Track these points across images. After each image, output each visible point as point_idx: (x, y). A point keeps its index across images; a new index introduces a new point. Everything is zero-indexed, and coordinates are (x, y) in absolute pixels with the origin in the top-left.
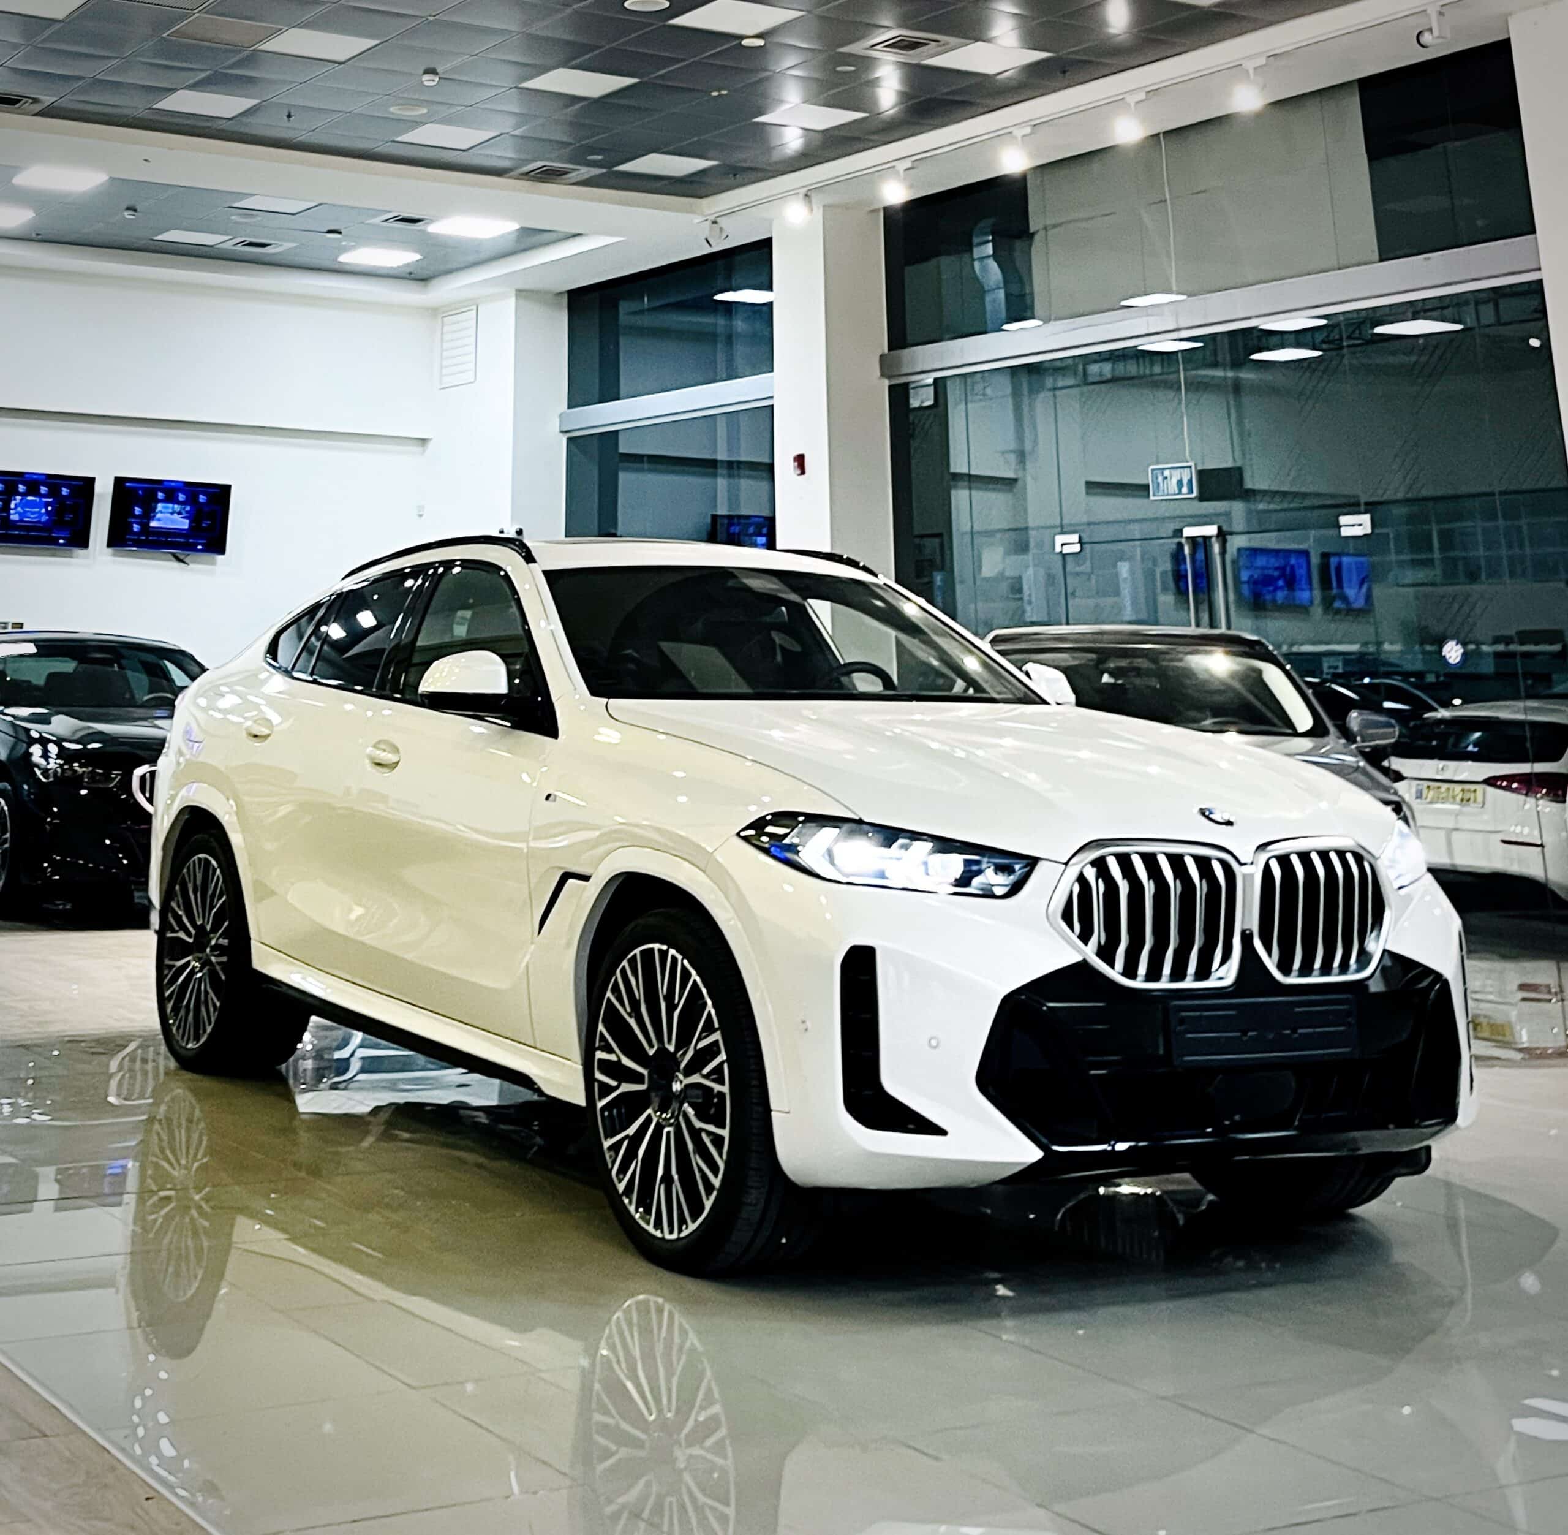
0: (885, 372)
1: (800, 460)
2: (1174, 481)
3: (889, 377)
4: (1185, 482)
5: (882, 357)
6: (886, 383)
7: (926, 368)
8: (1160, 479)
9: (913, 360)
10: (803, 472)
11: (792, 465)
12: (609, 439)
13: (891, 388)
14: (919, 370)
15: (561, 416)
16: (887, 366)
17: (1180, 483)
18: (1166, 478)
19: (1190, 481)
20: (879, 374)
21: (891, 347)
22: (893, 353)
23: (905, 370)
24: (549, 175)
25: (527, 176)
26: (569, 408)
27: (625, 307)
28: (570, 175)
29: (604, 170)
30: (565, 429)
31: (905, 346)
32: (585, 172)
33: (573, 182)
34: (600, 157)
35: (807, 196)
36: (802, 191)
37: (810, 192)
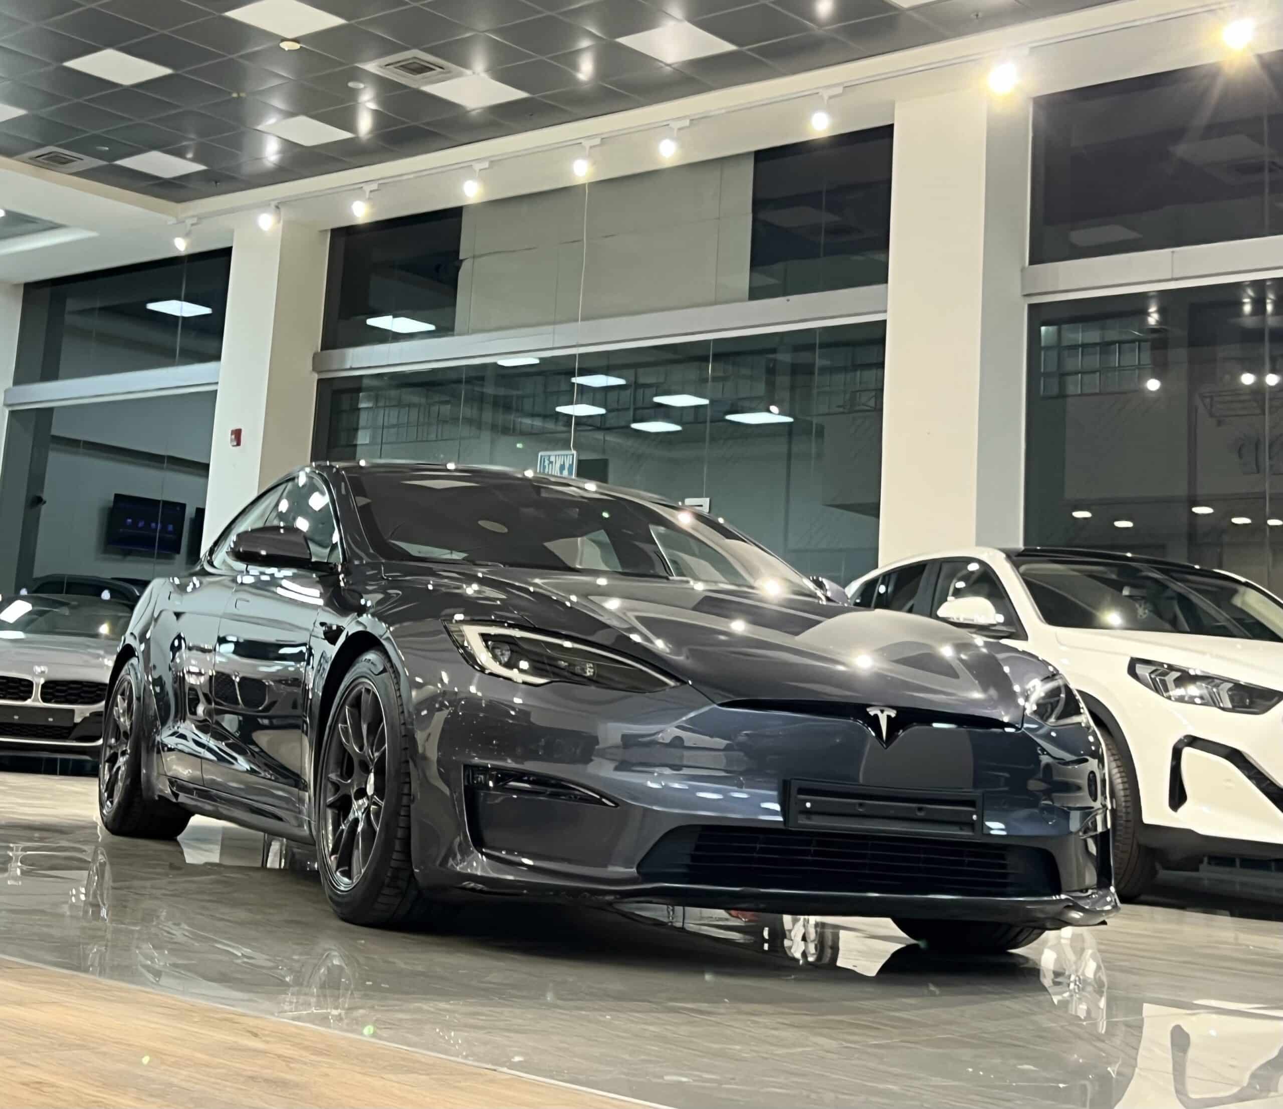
0: (315, 369)
1: (237, 435)
2: (558, 465)
3: (319, 372)
4: (567, 466)
5: (315, 355)
6: (316, 377)
7: (354, 366)
8: (547, 462)
9: (343, 359)
10: (238, 444)
11: (229, 437)
12: (44, 416)
13: (320, 381)
14: (348, 367)
15: (6, 391)
16: (317, 364)
17: (562, 467)
18: (551, 463)
19: (571, 466)
20: (311, 368)
21: (322, 350)
22: (324, 352)
23: (335, 367)
24: (55, 162)
25: (36, 160)
26: (14, 385)
27: (71, 304)
28: (75, 164)
29: (104, 163)
30: (9, 402)
31: (334, 347)
32: (88, 163)
33: (74, 170)
34: (107, 149)
35: (277, 207)
36: (273, 204)
37: (280, 206)
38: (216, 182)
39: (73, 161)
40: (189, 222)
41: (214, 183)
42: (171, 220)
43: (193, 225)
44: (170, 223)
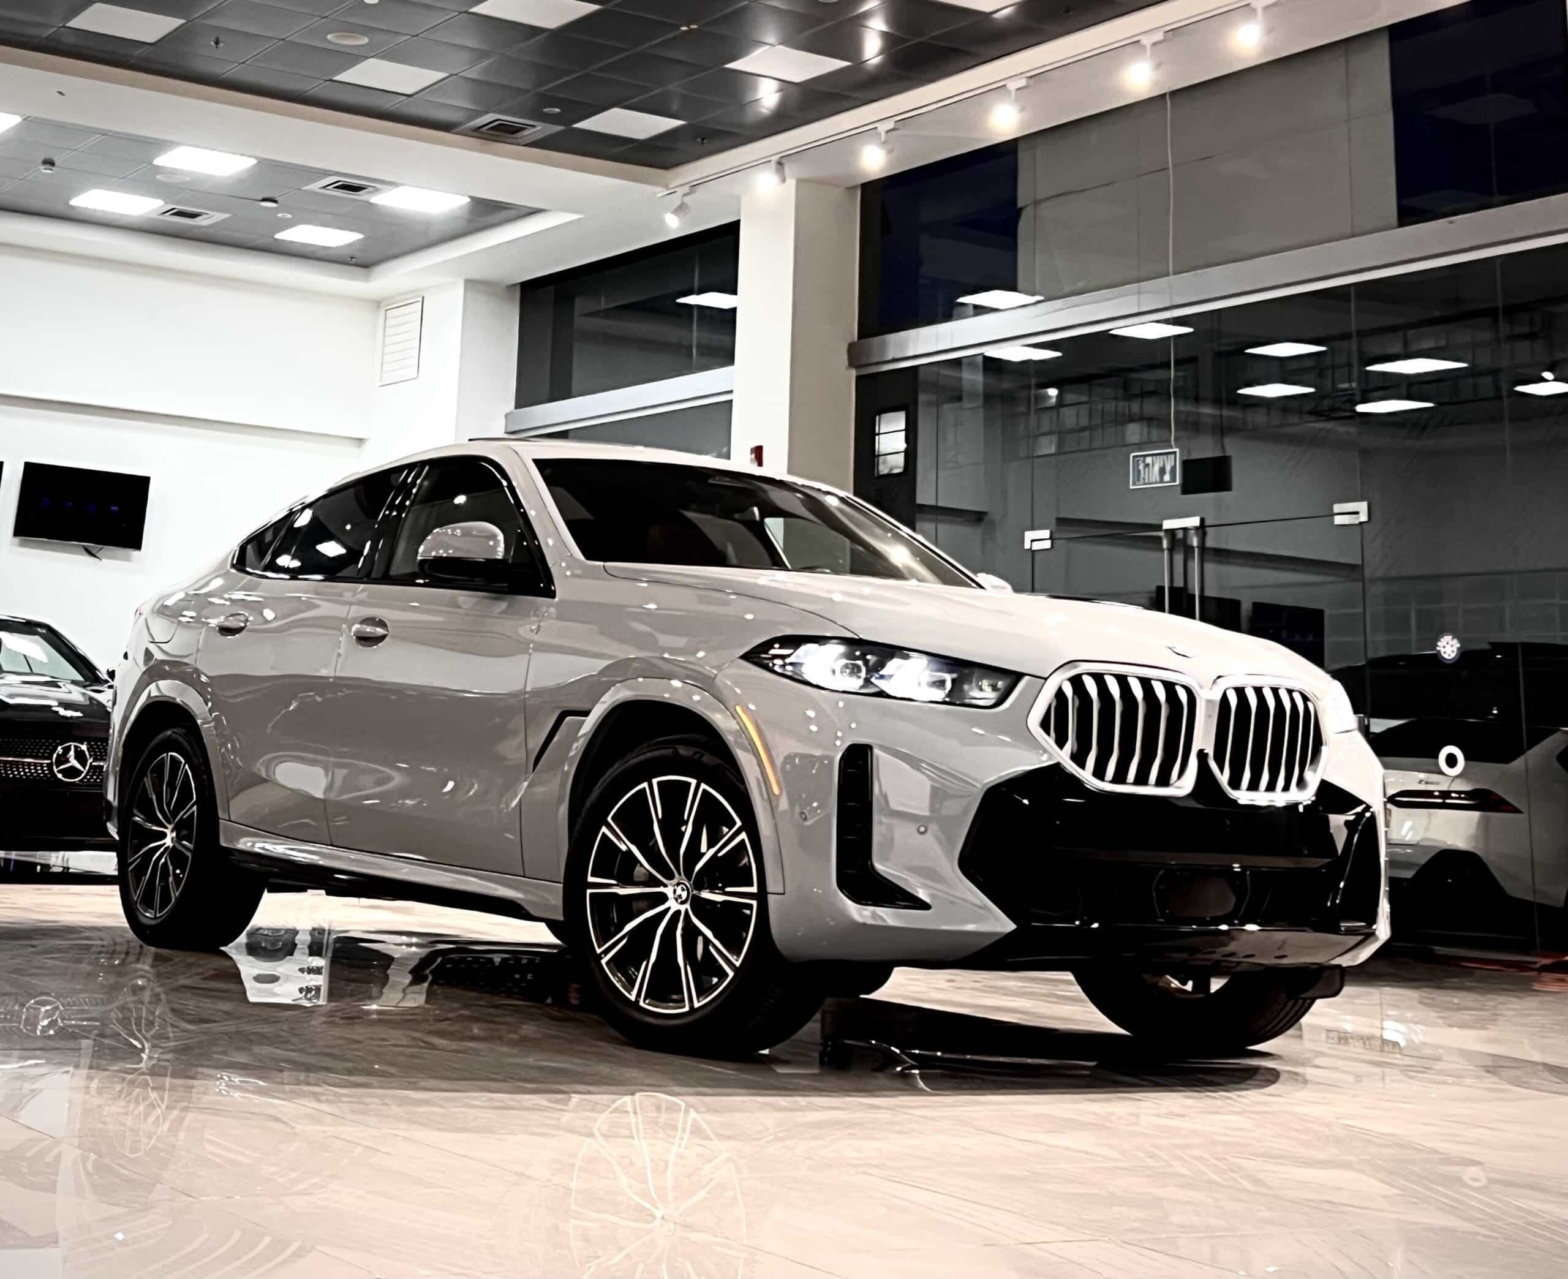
0: (853, 362)
1: (758, 452)
2: (1157, 468)
3: (857, 367)
4: (1168, 468)
5: (851, 348)
6: (853, 373)
7: (898, 356)
8: (1142, 467)
9: (883, 348)
11: (749, 454)
13: (858, 378)
14: (890, 357)
15: (506, 416)
16: (855, 356)
17: (1162, 471)
18: (1147, 465)
19: (1173, 469)
20: (846, 363)
21: (860, 337)
22: (862, 341)
23: (875, 360)
24: (503, 133)
25: (478, 133)
26: (516, 407)
27: (581, 305)
28: (526, 133)
29: (560, 128)
30: (512, 430)
31: (874, 334)
32: (541, 129)
33: (528, 142)
34: (558, 110)
35: (780, 163)
36: (775, 158)
37: (783, 161)
38: (703, 139)
39: (523, 129)
40: (681, 191)
41: (699, 140)
42: (660, 192)
43: (685, 195)
44: (659, 195)
